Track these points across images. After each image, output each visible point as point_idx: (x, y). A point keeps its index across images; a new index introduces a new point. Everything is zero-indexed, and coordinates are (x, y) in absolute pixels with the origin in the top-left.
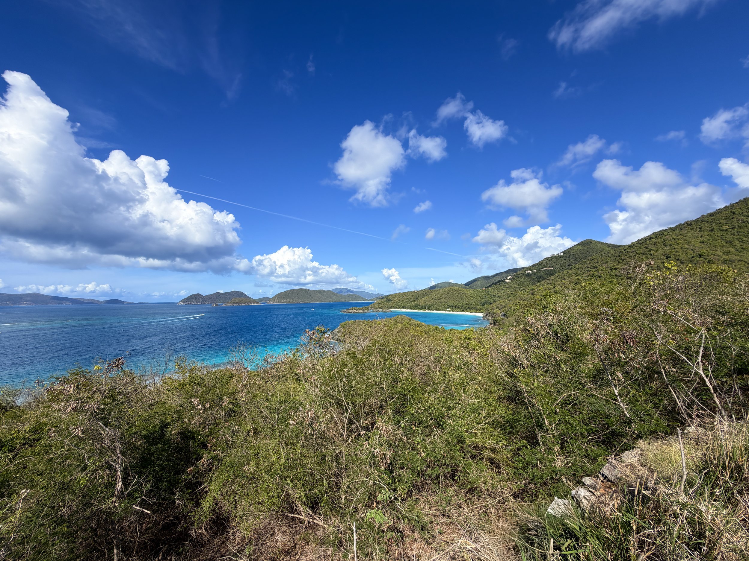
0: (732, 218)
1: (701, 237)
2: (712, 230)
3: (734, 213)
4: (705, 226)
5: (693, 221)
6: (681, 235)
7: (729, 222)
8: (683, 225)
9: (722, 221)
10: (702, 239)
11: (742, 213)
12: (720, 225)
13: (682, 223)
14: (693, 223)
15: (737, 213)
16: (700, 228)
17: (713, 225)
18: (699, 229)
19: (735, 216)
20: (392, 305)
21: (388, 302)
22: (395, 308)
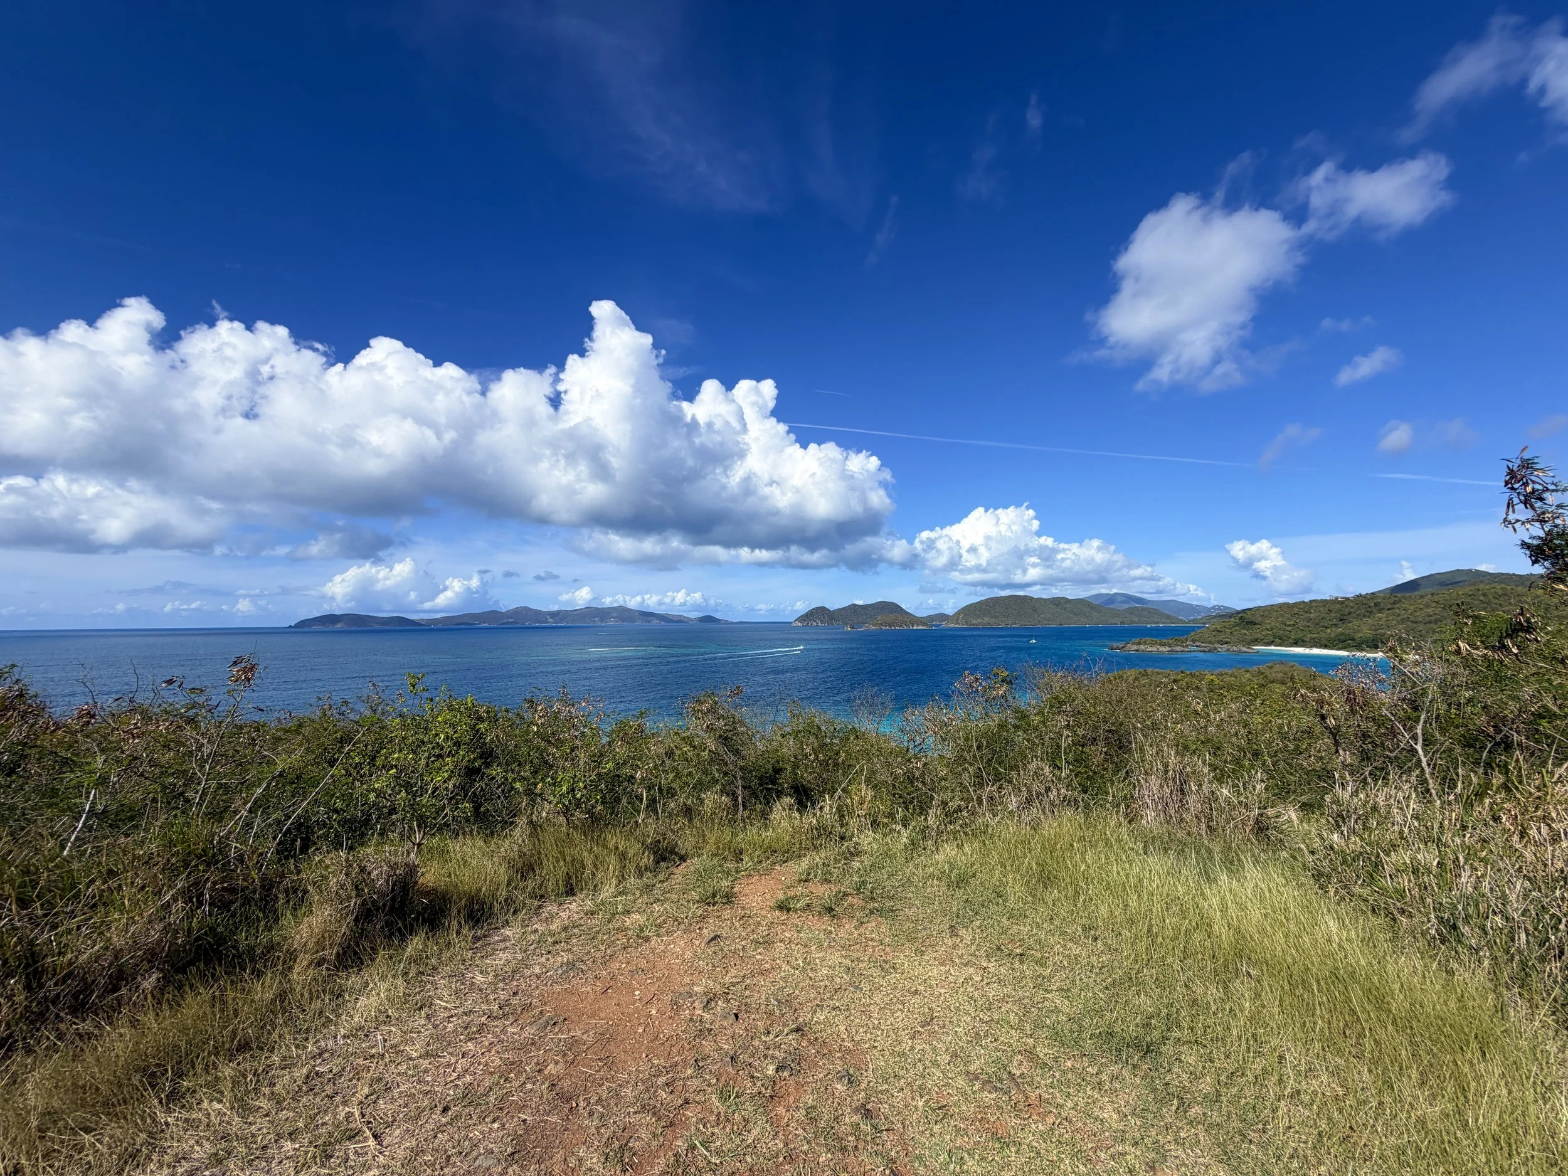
20: (1258, 635)
21: (1244, 628)
22: (1268, 644)
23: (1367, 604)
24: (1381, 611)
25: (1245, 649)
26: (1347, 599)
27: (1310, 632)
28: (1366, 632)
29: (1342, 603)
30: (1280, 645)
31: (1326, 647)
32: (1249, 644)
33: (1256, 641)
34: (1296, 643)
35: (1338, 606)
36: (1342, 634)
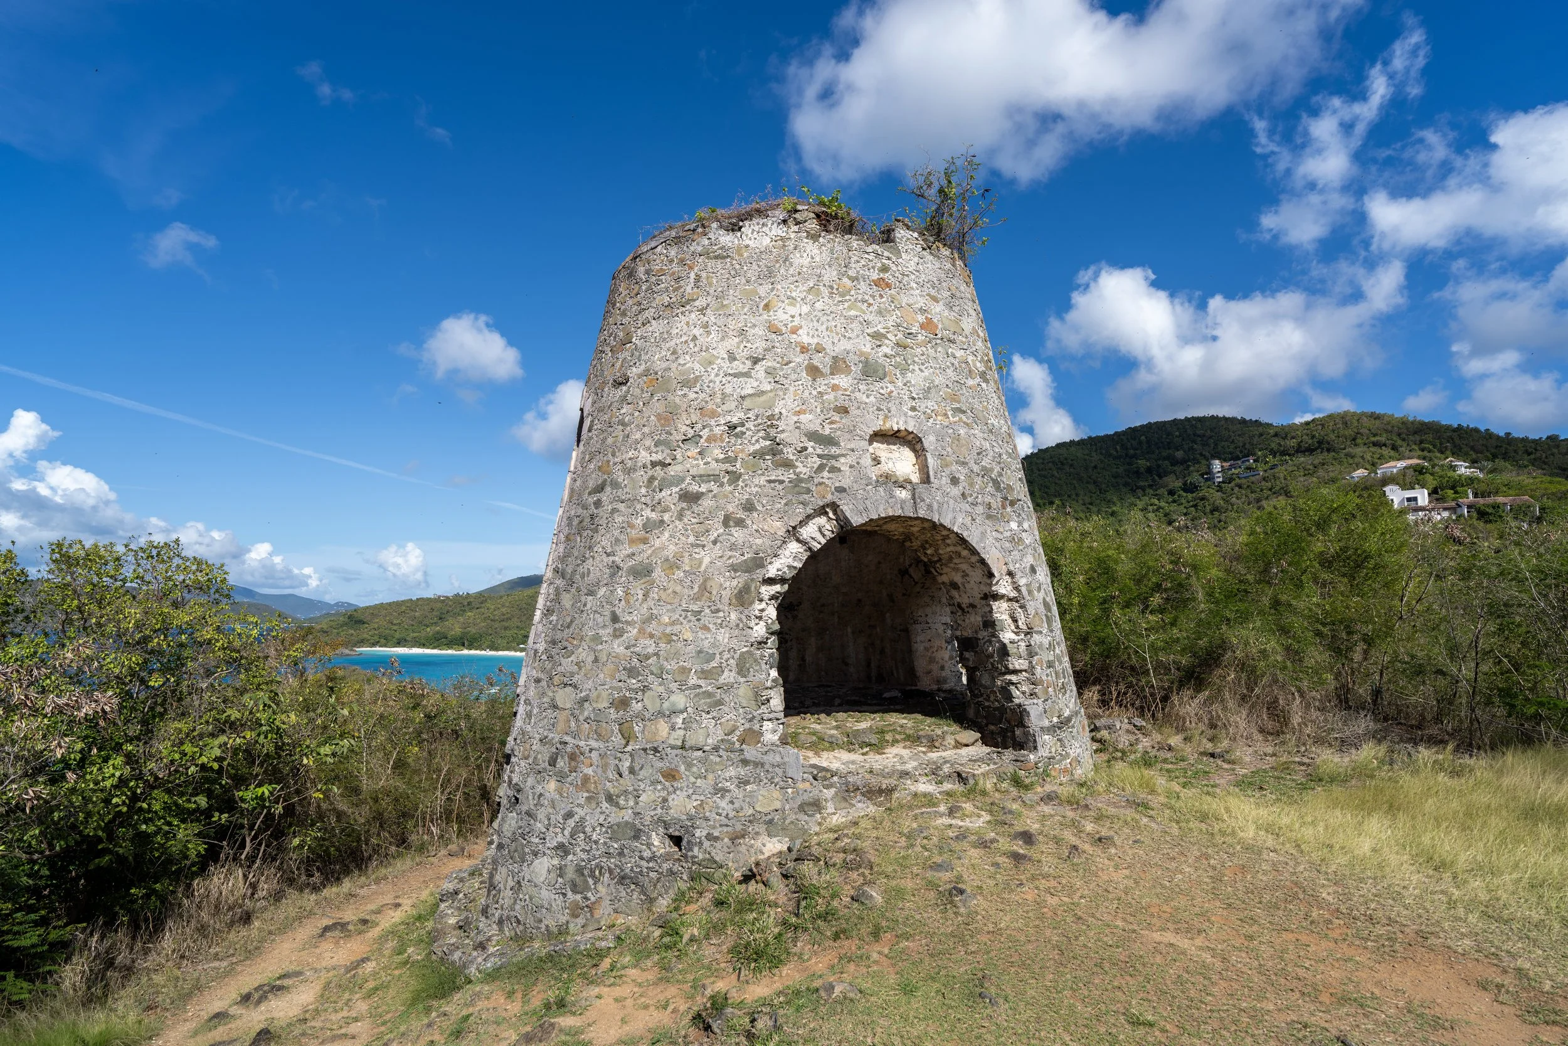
20: (365, 636)
21: (352, 628)
22: (373, 645)
23: (463, 603)
24: (471, 610)
25: (347, 651)
26: (447, 598)
27: (413, 632)
28: (457, 630)
29: (443, 601)
30: (385, 646)
31: (423, 646)
32: (355, 645)
33: (362, 642)
34: (399, 643)
35: (439, 605)
36: (438, 633)
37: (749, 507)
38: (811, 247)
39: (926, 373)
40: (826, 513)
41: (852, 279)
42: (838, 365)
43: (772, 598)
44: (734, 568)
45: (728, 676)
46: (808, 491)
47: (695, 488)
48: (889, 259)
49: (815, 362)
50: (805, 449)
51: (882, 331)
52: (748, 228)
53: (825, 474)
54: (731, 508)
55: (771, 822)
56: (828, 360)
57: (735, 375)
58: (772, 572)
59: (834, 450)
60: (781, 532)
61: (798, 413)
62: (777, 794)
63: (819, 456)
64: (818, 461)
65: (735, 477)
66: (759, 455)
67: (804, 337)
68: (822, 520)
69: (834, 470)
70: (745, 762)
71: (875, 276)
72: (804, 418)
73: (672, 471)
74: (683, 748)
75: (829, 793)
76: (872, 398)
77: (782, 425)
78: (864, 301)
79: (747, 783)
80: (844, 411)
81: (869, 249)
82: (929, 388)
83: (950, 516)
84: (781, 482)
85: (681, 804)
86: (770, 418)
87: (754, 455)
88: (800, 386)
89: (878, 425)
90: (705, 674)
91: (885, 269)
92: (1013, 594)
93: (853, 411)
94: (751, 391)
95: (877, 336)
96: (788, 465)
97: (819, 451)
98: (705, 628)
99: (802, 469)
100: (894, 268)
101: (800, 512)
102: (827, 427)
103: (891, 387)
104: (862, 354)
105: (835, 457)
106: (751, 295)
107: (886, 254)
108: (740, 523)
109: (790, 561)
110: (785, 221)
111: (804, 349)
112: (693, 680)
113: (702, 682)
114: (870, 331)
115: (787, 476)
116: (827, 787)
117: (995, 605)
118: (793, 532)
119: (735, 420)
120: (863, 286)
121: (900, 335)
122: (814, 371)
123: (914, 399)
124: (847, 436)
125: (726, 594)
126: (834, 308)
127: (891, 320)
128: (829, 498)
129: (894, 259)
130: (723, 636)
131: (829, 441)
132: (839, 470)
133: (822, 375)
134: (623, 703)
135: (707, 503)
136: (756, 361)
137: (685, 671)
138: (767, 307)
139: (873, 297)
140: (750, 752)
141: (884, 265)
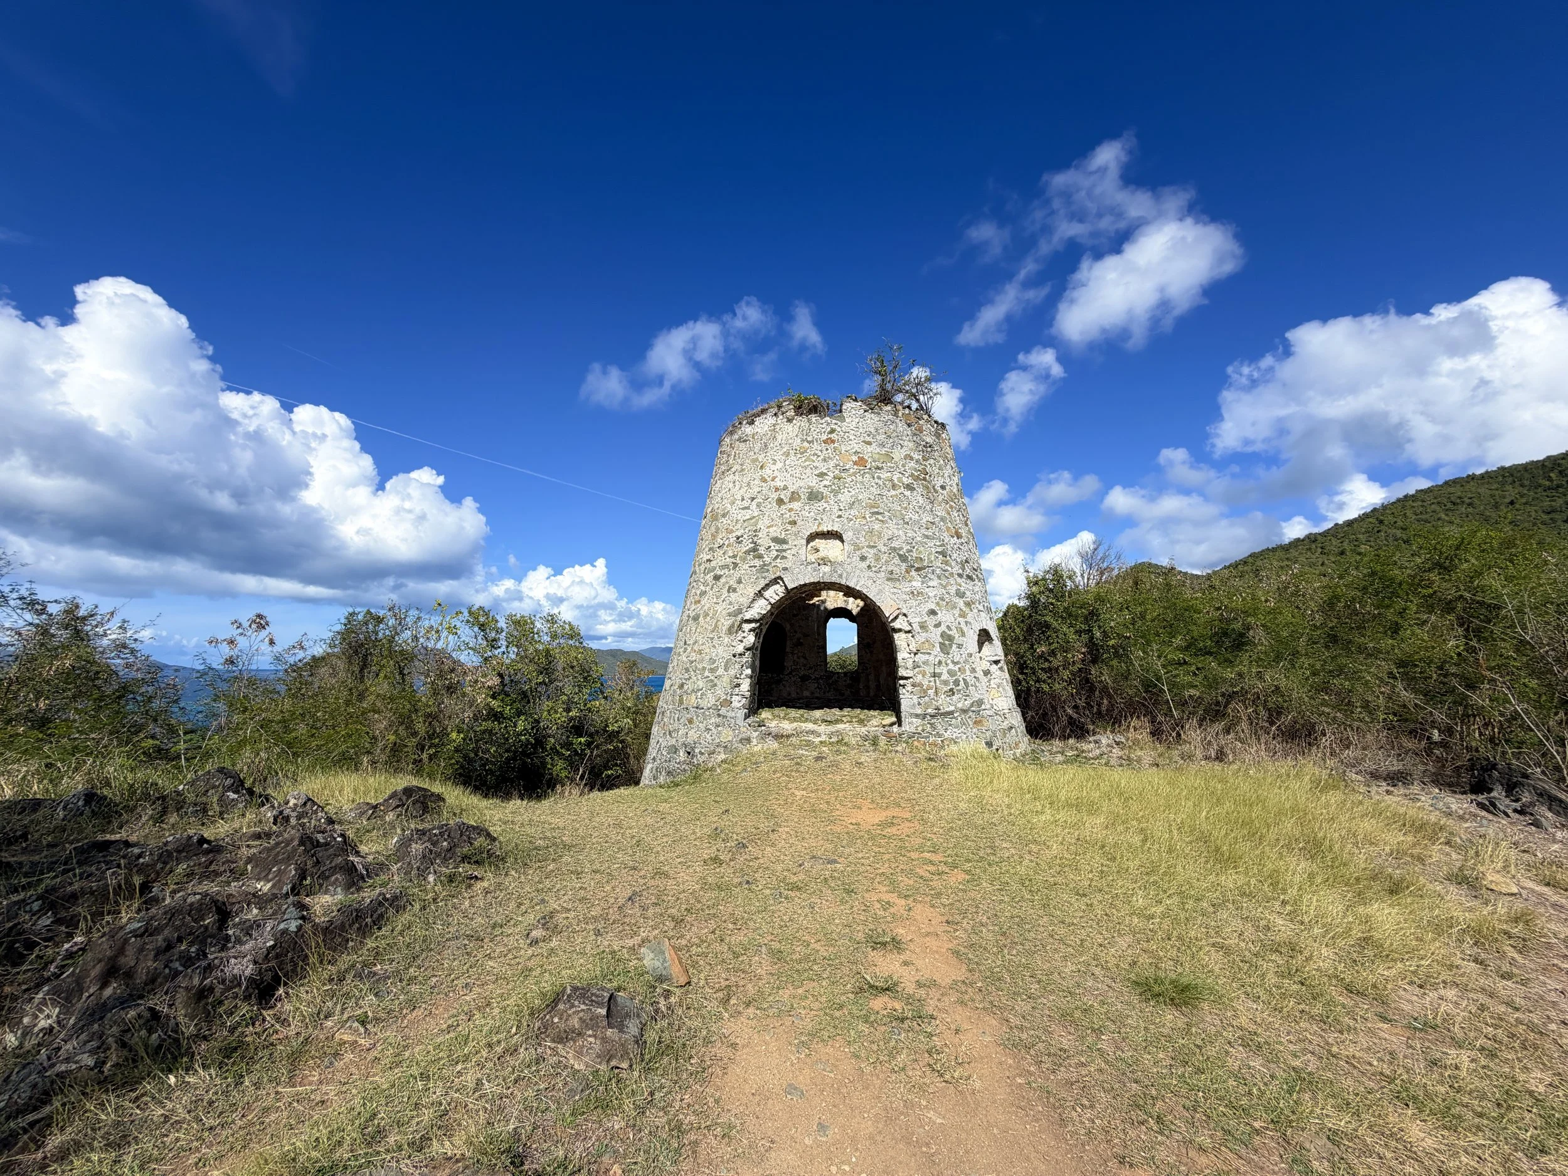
0: (1378, 532)
1: (1323, 564)
2: (1342, 553)
3: (1381, 522)
4: (1332, 544)
5: (1320, 534)
6: (1287, 559)
7: (1372, 539)
8: (1303, 540)
9: (1361, 536)
10: (1322, 569)
11: (1395, 522)
12: (1356, 543)
13: (1302, 537)
14: (1319, 538)
15: (1386, 522)
16: (1322, 548)
17: (1345, 544)
18: (1320, 550)
19: (1383, 527)
37: (739, 582)
38: (789, 427)
39: (853, 492)
40: (778, 583)
41: (809, 442)
42: (794, 497)
43: (751, 630)
44: (729, 615)
45: (720, 671)
46: (768, 571)
47: (719, 573)
48: (836, 424)
49: (782, 497)
50: (770, 547)
51: (825, 471)
52: (758, 421)
53: (778, 560)
54: (731, 583)
55: (726, 747)
56: (789, 494)
57: (743, 509)
58: (748, 616)
59: (785, 547)
60: (752, 595)
61: (768, 527)
62: (731, 733)
63: (777, 551)
64: (776, 553)
65: (735, 565)
66: (747, 552)
67: (779, 483)
68: (777, 587)
69: (784, 558)
70: (719, 715)
71: (824, 437)
72: (771, 530)
73: (713, 564)
74: (697, 708)
75: (755, 734)
76: (812, 514)
77: (760, 534)
78: (815, 454)
79: (719, 726)
80: (794, 523)
81: (823, 421)
82: (854, 502)
83: (855, 580)
84: (755, 567)
85: (693, 735)
86: (755, 531)
87: (745, 553)
88: (772, 510)
89: (814, 529)
90: (712, 670)
91: (832, 431)
92: (908, 628)
93: (799, 523)
94: (748, 517)
95: (822, 475)
96: (760, 557)
97: (777, 548)
98: (714, 646)
99: (767, 559)
100: (839, 429)
101: (762, 583)
102: (783, 533)
103: (825, 505)
104: (809, 487)
105: (785, 551)
106: (755, 460)
107: (834, 421)
108: (735, 590)
109: (759, 610)
110: (775, 414)
111: (777, 489)
112: (707, 673)
113: (710, 675)
114: (816, 473)
115: (758, 563)
116: (755, 731)
117: (896, 636)
118: (760, 594)
119: (739, 534)
120: (815, 445)
121: (837, 472)
122: (780, 502)
123: (841, 510)
124: (794, 537)
125: (724, 628)
126: (796, 463)
127: (832, 463)
128: (778, 574)
129: (839, 423)
130: (720, 650)
131: (783, 541)
132: (786, 558)
133: (785, 503)
134: (681, 686)
135: (723, 580)
136: (753, 499)
137: (704, 668)
138: (762, 467)
139: (821, 451)
140: (723, 711)
141: (832, 429)
